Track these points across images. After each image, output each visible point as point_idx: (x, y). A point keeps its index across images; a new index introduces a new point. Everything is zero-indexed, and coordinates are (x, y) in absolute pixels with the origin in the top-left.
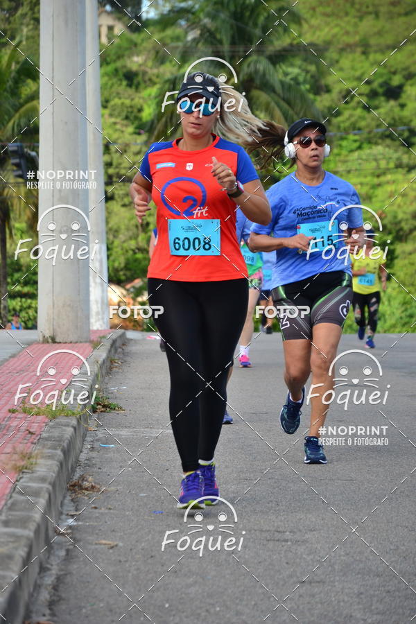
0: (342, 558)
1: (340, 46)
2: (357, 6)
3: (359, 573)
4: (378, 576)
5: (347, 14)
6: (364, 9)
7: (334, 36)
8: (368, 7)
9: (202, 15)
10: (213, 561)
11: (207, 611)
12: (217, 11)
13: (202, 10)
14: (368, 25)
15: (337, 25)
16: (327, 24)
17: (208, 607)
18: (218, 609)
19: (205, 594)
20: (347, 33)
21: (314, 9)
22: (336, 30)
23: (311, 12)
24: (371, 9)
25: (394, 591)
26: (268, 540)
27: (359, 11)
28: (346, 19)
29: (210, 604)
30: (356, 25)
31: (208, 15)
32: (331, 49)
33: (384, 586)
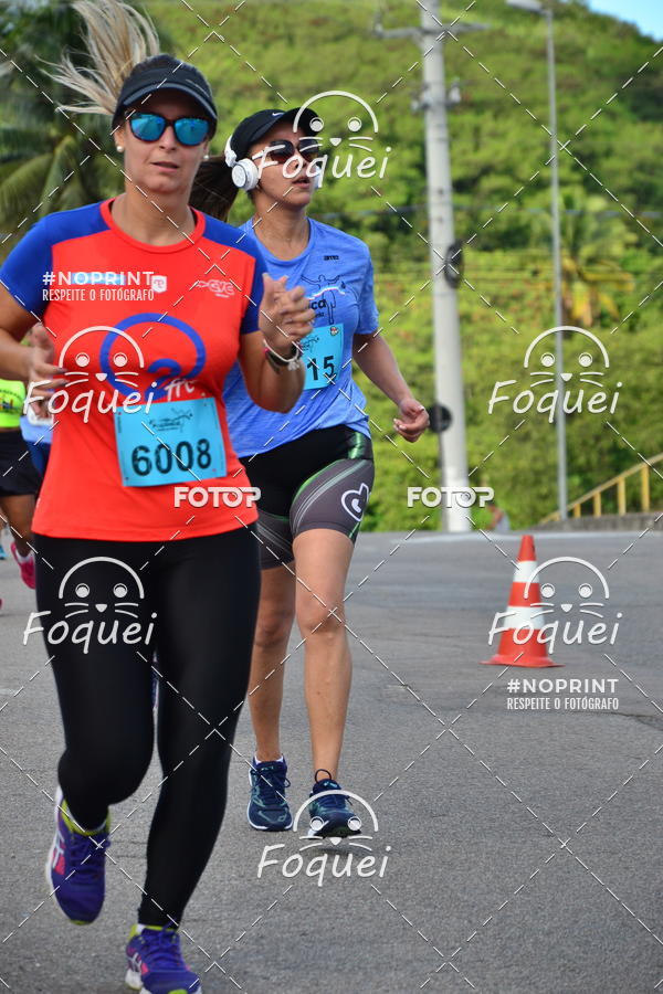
0: (233, 882)
1: (234, 88)
2: (260, 26)
3: (259, 905)
4: (289, 909)
5: (244, 38)
6: (271, 30)
7: (225, 72)
8: (276, 27)
9: (18, 39)
10: (32, 890)
11: (21, 968)
12: (43, 33)
13: (18, 31)
14: (277, 55)
15: (229, 56)
16: (214, 54)
17: (22, 963)
18: (38, 965)
19: (18, 942)
20: (245, 68)
21: (192, 30)
22: (227, 63)
23: (189, 35)
24: (281, 31)
25: (313, 932)
26: (118, 857)
27: (263, 33)
28: (243, 46)
29: (25, 958)
30: (258, 56)
31: (28, 39)
32: (221, 93)
33: (297, 925)
